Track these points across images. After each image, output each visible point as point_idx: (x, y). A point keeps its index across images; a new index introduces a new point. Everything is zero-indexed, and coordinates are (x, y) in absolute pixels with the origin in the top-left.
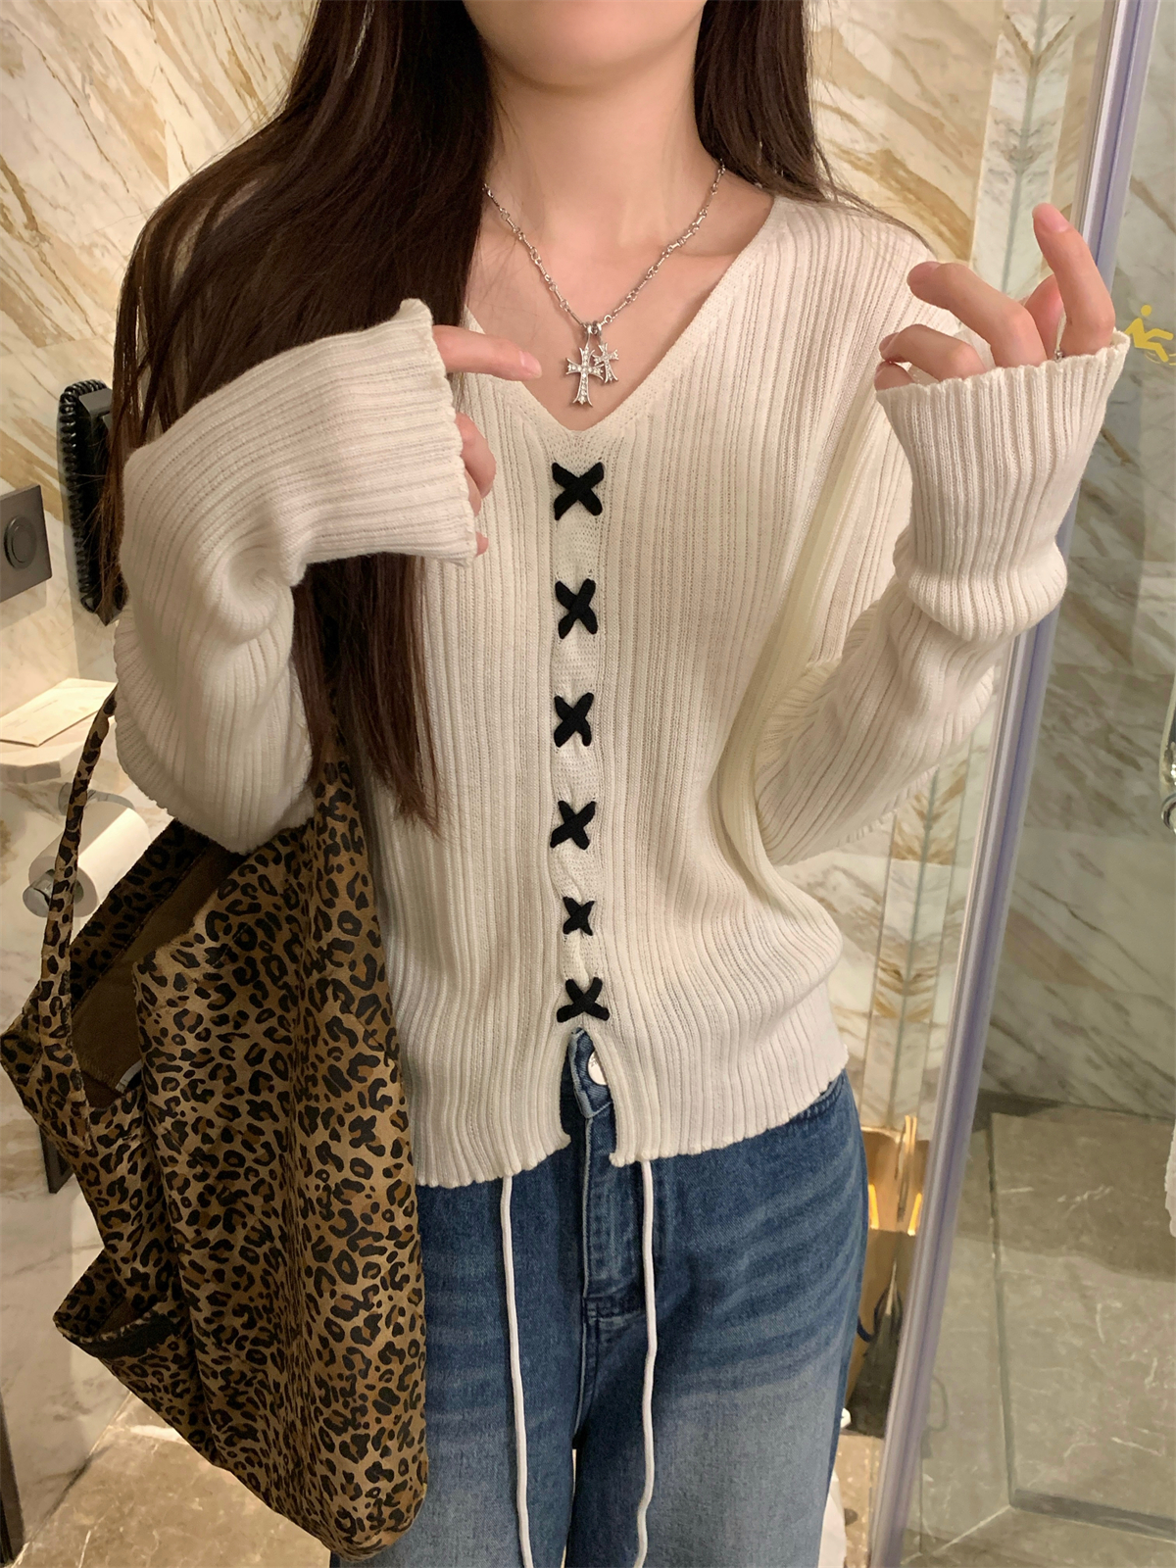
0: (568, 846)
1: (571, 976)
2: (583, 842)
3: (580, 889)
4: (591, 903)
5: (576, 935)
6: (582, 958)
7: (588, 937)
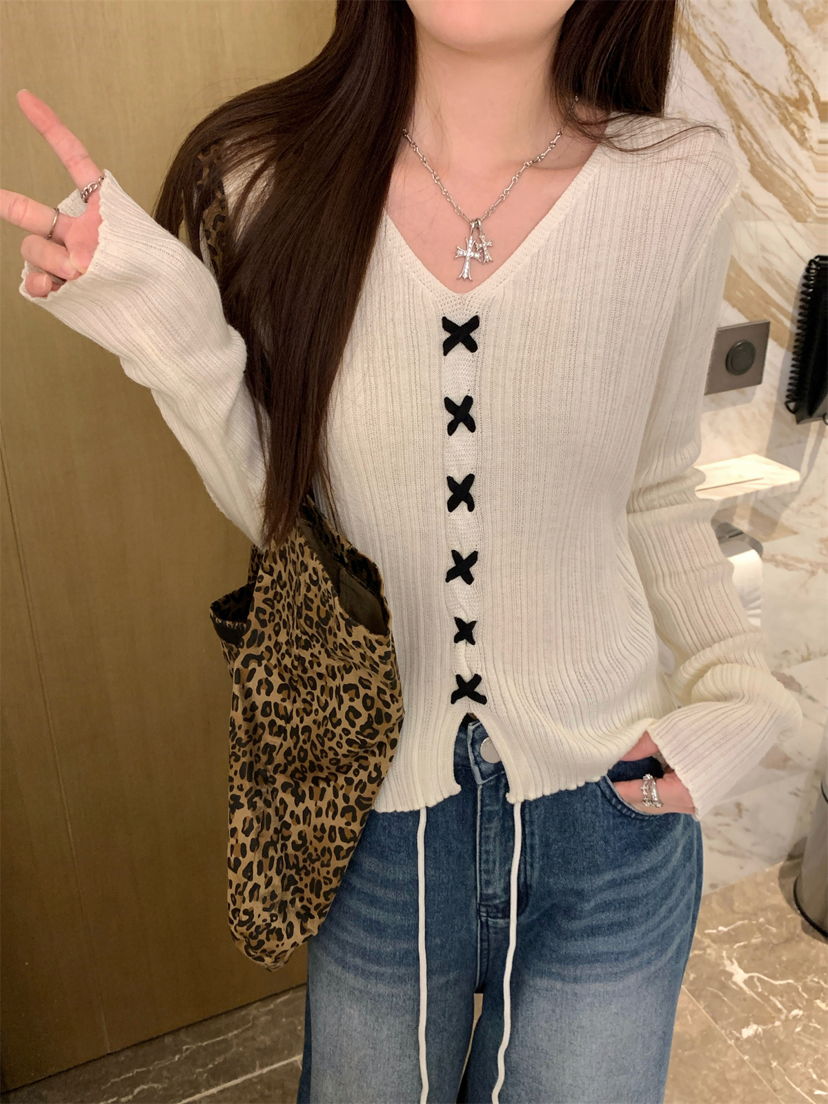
0: (458, 582)
1: (459, 672)
2: (469, 579)
3: (466, 612)
4: (474, 623)
5: (462, 643)
6: (466, 660)
7: (471, 646)
